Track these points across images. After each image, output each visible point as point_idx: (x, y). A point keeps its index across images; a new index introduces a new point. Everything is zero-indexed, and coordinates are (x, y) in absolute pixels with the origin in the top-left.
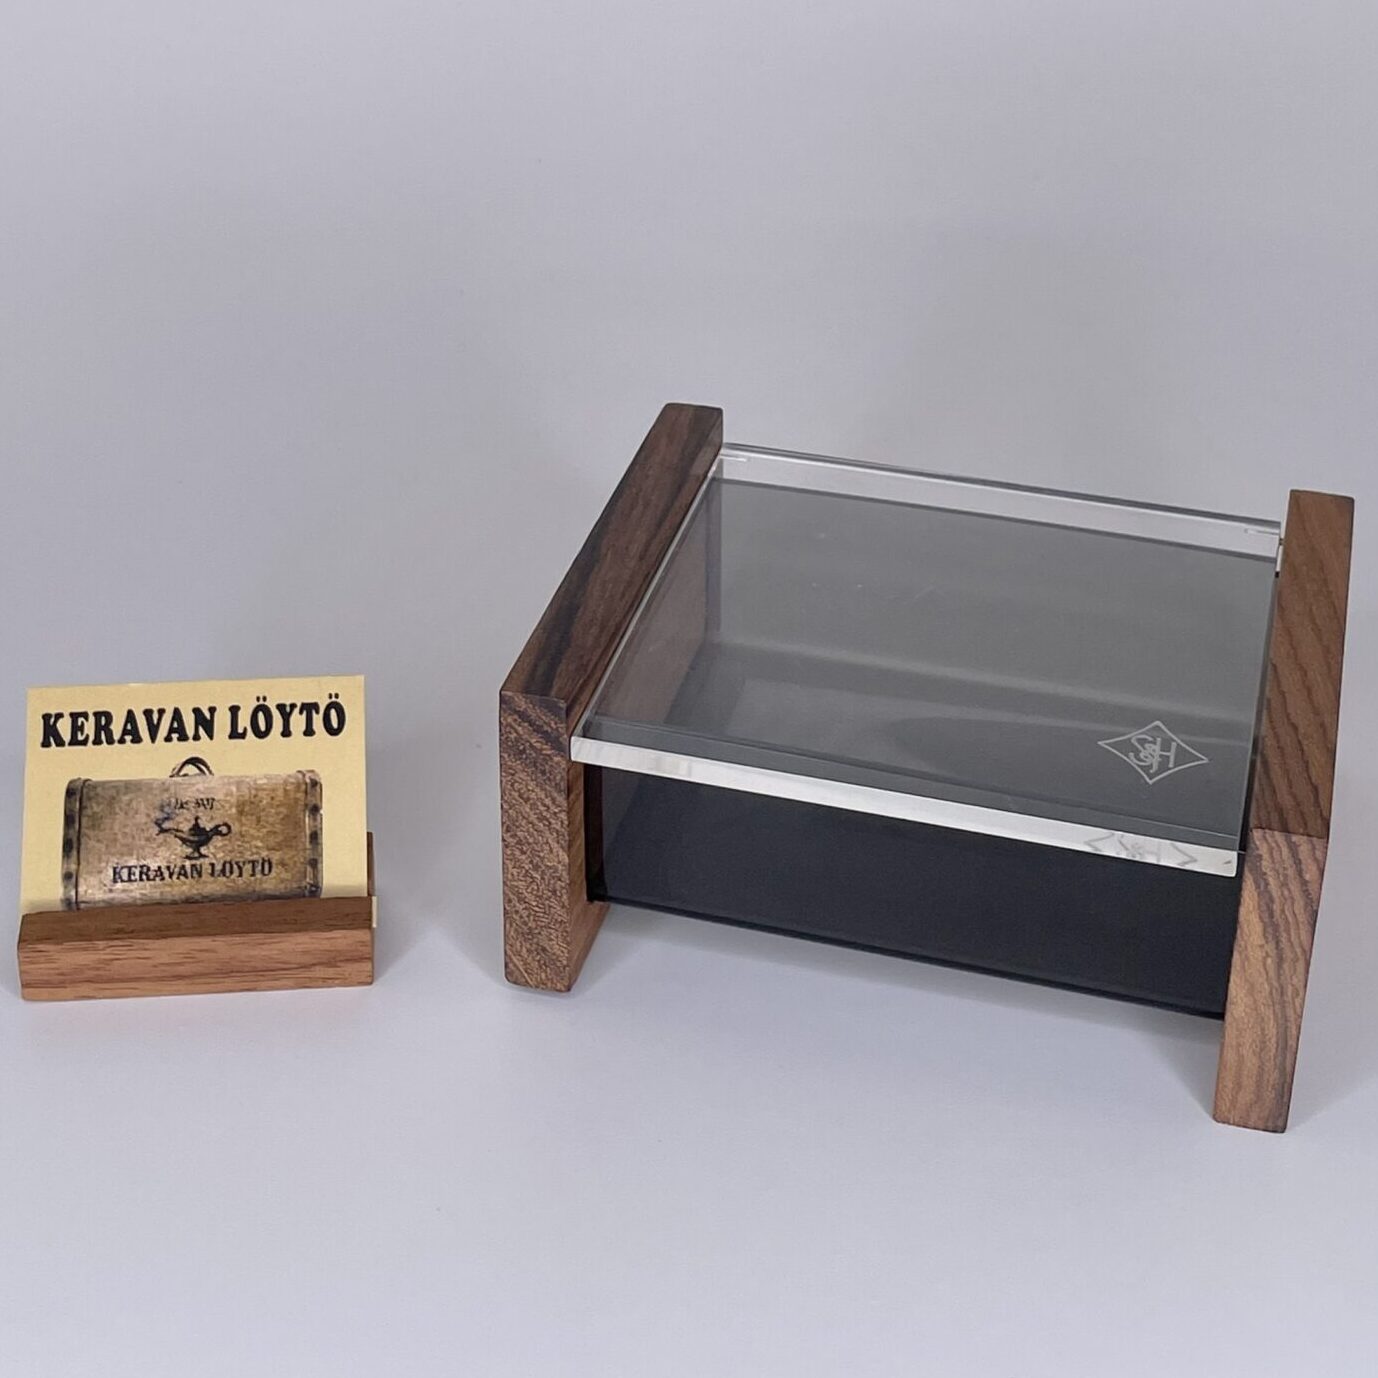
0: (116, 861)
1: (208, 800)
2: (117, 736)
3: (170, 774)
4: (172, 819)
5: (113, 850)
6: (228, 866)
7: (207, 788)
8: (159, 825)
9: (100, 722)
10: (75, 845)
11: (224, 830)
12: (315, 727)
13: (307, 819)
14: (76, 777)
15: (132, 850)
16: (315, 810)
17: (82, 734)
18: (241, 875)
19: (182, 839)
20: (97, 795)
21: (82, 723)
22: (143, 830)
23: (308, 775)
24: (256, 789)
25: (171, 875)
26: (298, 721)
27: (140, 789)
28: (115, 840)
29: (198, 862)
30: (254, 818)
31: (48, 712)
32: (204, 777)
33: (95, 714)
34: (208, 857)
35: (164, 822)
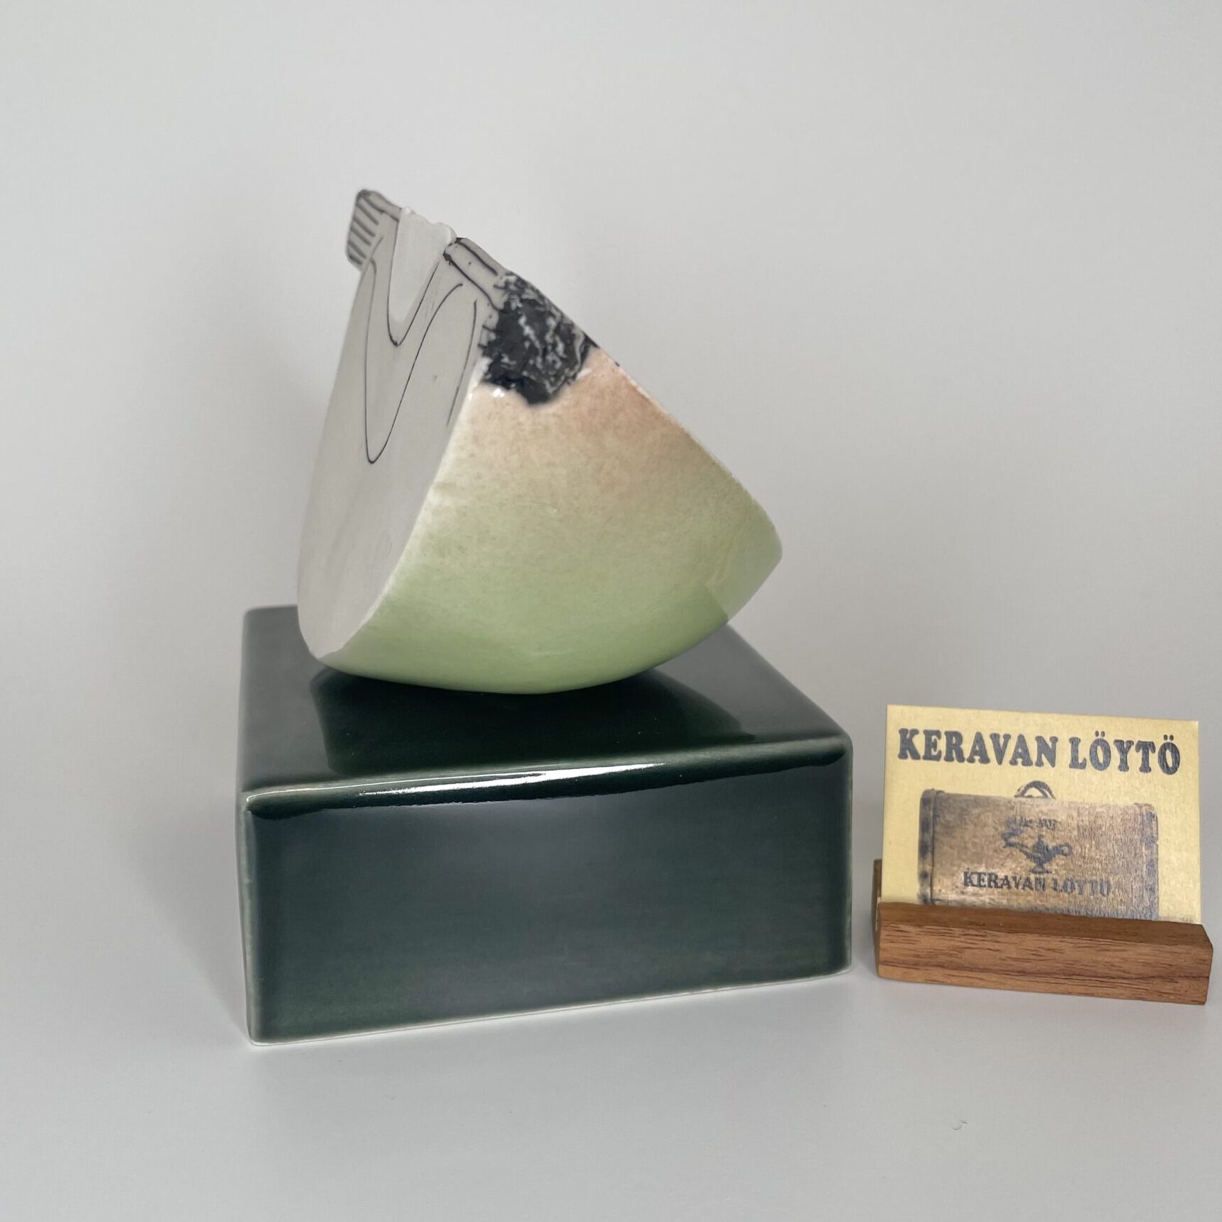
0: (966, 866)
1: (1050, 821)
2: (967, 755)
3: (1015, 792)
4: (1017, 835)
5: (964, 857)
6: (1069, 883)
7: (1049, 810)
9: (952, 739)
10: (930, 849)
11: (1066, 850)
12: (1151, 765)
13: (1144, 848)
14: (930, 788)
15: (982, 859)
16: (1151, 841)
17: (935, 750)
18: (1081, 893)
19: (1026, 853)
20: (949, 805)
21: (935, 740)
22: (990, 842)
23: (1144, 808)
24: (1096, 816)
25: (1017, 886)
26: (1135, 757)
27: (988, 805)
28: (966, 848)
29: (1042, 876)
30: (1093, 842)
31: (905, 727)
32: (1047, 800)
33: (947, 733)
34: (1051, 873)
35: (1010, 837)
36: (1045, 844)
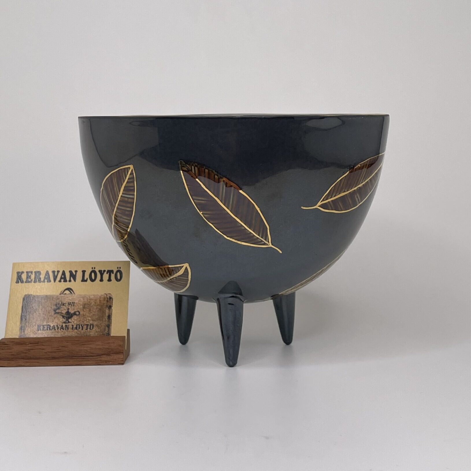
0: (39, 323)
1: (72, 303)
2: (42, 280)
3: (60, 293)
4: (60, 309)
6: (78, 326)
7: (72, 299)
9: (37, 274)
10: (25, 317)
11: (77, 313)
12: (112, 279)
13: (107, 310)
14: (27, 294)
15: (45, 319)
16: (110, 307)
17: (30, 279)
18: (82, 329)
19: (62, 316)
21: (30, 275)
22: (49, 313)
23: (108, 295)
24: (90, 300)
25: (58, 329)
26: (106, 276)
27: (49, 298)
29: (68, 324)
30: (88, 310)
31: (19, 271)
32: (71, 295)
33: (35, 272)
34: (71, 322)
35: (57, 310)
36: (70, 312)
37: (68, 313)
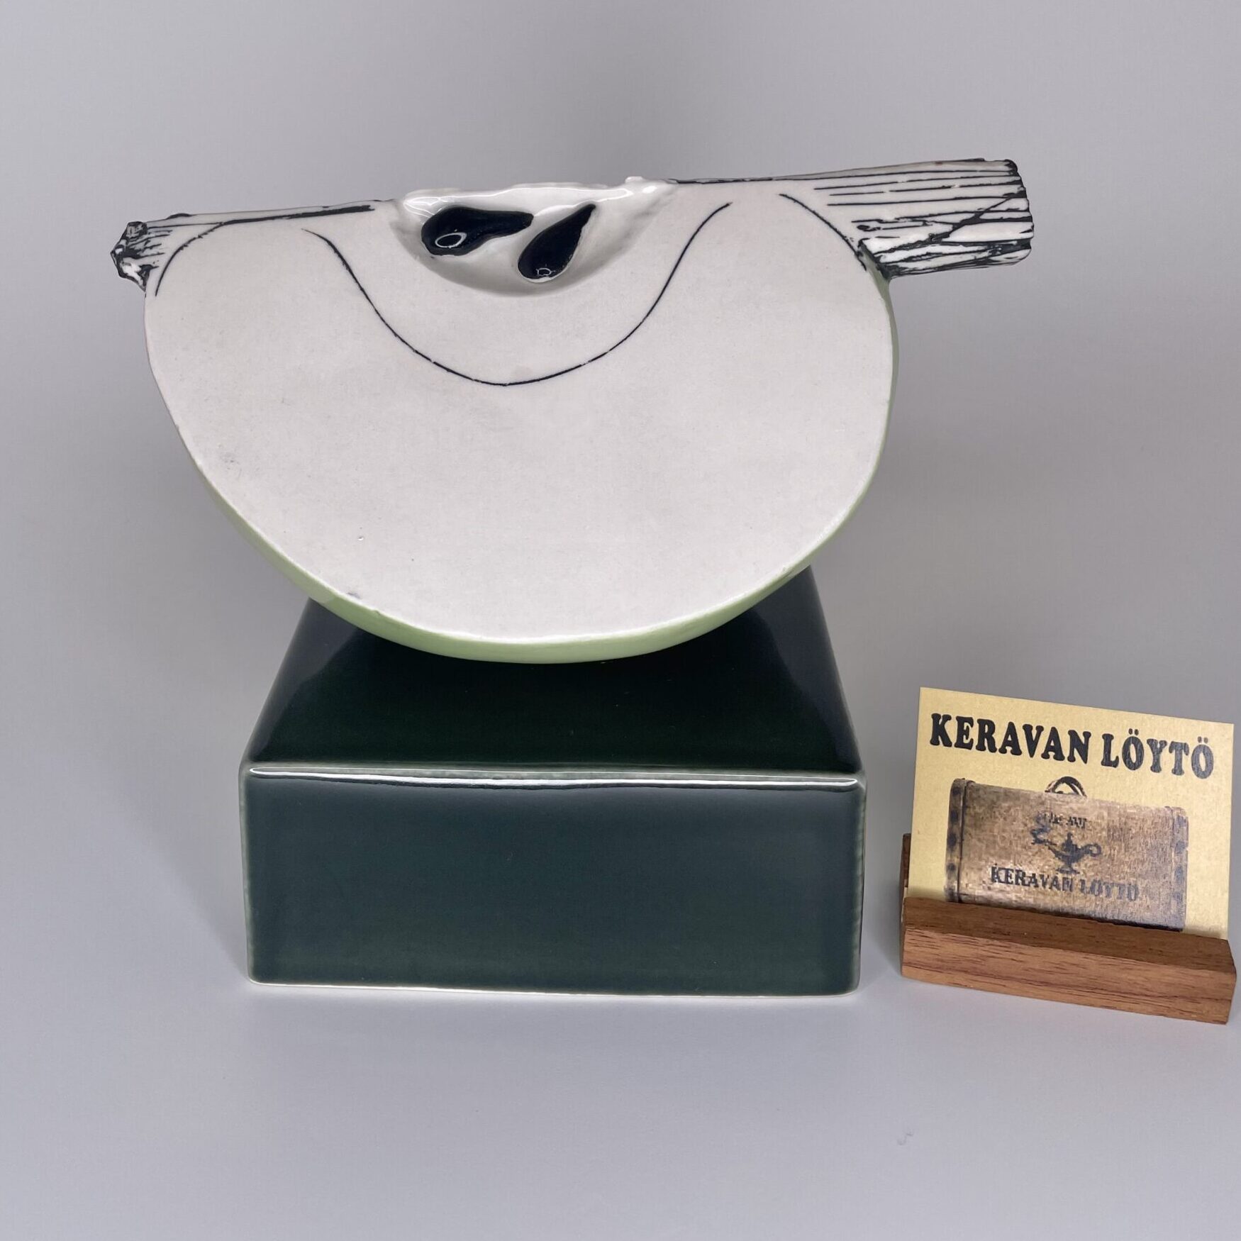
0: (994, 861)
1: (1080, 819)
2: (998, 745)
3: (1046, 788)
4: (1046, 832)
5: (992, 851)
6: (1097, 885)
7: (1079, 809)
8: (1035, 835)
9: (984, 729)
10: (959, 840)
11: (1095, 850)
12: (1184, 768)
13: (1173, 854)
14: (960, 777)
15: (1010, 854)
16: (1180, 846)
17: (967, 738)
18: (1108, 896)
19: (1054, 851)
20: (979, 797)
21: (968, 727)
22: (1019, 837)
23: (1175, 812)
24: (1127, 818)
25: (1044, 884)
27: (1018, 799)
28: (995, 842)
29: (1070, 877)
30: (1123, 845)
31: (937, 712)
32: (1077, 797)
33: (979, 721)
34: (1079, 873)
35: (1039, 833)
36: (1074, 843)
37: (1069, 844)
